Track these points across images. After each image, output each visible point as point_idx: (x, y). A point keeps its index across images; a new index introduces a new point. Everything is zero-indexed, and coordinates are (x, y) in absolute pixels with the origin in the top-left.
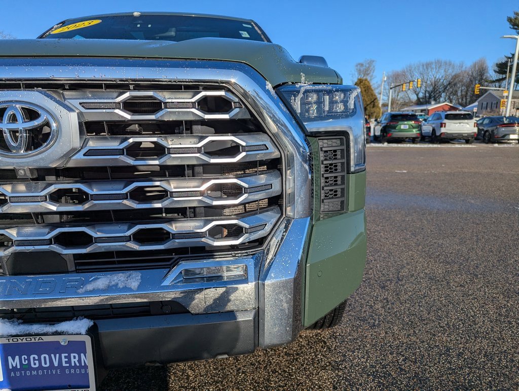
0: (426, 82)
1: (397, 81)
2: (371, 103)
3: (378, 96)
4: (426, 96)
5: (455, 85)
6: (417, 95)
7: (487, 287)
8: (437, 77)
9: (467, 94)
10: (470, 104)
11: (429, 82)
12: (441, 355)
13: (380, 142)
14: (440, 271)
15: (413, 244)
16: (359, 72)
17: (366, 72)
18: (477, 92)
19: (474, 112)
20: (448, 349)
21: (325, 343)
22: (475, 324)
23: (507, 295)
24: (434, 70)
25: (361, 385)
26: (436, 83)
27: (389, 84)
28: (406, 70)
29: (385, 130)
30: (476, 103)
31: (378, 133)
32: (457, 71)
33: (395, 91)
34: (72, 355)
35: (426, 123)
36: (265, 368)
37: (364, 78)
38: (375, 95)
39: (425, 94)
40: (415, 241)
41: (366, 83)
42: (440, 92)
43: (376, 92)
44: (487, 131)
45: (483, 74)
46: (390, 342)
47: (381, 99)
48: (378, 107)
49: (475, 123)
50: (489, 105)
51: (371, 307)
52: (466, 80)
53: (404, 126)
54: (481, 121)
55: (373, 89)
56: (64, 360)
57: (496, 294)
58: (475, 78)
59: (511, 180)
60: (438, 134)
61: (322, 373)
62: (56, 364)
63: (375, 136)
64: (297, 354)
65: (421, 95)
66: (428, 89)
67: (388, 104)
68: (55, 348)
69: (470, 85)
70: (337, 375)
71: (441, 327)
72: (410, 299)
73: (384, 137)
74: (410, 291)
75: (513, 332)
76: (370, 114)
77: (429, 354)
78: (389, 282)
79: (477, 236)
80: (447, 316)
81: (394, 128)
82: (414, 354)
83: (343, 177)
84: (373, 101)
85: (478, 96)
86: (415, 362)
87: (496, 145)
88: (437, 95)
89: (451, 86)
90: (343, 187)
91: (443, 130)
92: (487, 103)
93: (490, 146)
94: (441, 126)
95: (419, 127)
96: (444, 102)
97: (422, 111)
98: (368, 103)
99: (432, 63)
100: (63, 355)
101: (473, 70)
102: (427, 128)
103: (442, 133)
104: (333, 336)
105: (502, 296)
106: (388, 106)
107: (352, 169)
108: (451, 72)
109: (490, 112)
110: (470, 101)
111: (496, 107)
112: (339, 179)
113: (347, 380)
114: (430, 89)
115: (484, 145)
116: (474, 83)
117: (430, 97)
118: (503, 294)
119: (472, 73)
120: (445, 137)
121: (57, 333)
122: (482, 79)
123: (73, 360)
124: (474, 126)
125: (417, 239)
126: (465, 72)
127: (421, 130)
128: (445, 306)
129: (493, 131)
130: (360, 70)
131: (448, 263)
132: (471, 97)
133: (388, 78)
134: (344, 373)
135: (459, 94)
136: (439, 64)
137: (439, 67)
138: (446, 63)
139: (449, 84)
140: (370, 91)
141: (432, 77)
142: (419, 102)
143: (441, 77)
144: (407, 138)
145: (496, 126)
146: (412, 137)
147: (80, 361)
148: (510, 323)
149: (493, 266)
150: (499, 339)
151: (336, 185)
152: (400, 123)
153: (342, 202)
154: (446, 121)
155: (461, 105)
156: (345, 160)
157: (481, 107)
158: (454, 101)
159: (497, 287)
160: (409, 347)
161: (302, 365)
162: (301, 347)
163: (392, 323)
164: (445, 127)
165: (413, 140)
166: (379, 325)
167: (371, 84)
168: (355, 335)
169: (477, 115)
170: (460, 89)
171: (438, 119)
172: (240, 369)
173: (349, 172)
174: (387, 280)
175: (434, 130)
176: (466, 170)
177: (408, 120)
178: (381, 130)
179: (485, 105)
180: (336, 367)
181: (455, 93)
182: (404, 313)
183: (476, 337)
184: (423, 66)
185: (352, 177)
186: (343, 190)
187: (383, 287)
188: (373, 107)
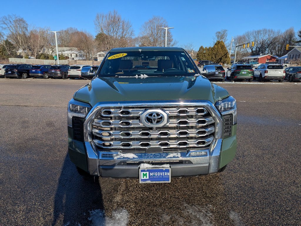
0: (257, 42)
1: (240, 41)
2: (224, 55)
3: (229, 51)
4: (257, 50)
5: (275, 43)
6: (252, 50)
7: (279, 159)
8: (264, 39)
9: (281, 49)
10: (283, 55)
11: (259, 42)
12: (259, 182)
13: (230, 81)
14: (260, 153)
15: (249, 142)
16: (218, 37)
17: (222, 37)
18: (287, 48)
19: (285, 60)
20: (262, 180)
21: (219, 177)
22: (272, 172)
23: (286, 163)
24: (262, 35)
25: (233, 189)
26: (263, 43)
27: (235, 43)
28: (245, 35)
29: (233, 74)
30: (287, 55)
31: (229, 75)
32: (276, 35)
33: (239, 48)
34: (165, 173)
35: (257, 70)
36: (200, 184)
37: (221, 40)
38: (227, 51)
39: (257, 49)
40: (250, 140)
41: (222, 44)
42: (265, 48)
43: (227, 49)
44: (291, 75)
45: (292, 37)
46: (241, 177)
47: (231, 52)
48: (228, 57)
49: (284, 71)
50: (295, 56)
51: (234, 166)
52: (281, 40)
53: (244, 72)
54: (288, 69)
55: (226, 47)
56: (163, 174)
57: (282, 162)
58: (287, 40)
59: (299, 108)
60: (263, 77)
61: (219, 186)
62: (161, 175)
63: (227, 76)
64: (210, 180)
65: (254, 49)
66: (258, 46)
67: (235, 55)
68: (162, 171)
69: (283, 43)
70: (224, 186)
71: (260, 173)
72: (248, 164)
73: (233, 78)
74: (248, 161)
75: (285, 175)
76: (224, 61)
77: (255, 181)
78: (240, 157)
79: (277, 138)
80: (262, 170)
81: (239, 73)
82: (250, 181)
83: (230, 126)
84: (226, 54)
85: (288, 51)
86: (250, 184)
87: (296, 83)
88: (264, 50)
89: (272, 44)
90: (230, 129)
91: (266, 75)
92: (293, 55)
93: (292, 83)
94: (265, 73)
95: (253, 73)
96: (268, 54)
97: (254, 59)
98: (223, 55)
99: (261, 31)
100: (163, 173)
101: (286, 34)
102: (257, 73)
103: (265, 76)
104: (221, 175)
105: (284, 163)
106: (235, 56)
107: (233, 124)
108: (272, 36)
109: (295, 60)
110: (283, 54)
111: (299, 58)
112: (229, 127)
113: (228, 188)
114: (260, 46)
115: (289, 83)
116: (286, 43)
117: (259, 51)
118: (284, 162)
119: (285, 37)
120: (267, 78)
121: (162, 167)
122: (291, 40)
123: (165, 174)
124: (284, 73)
125: (251, 139)
126: (281, 36)
127: (253, 74)
128: (261, 166)
129: (294, 75)
130: (218, 36)
131: (264, 150)
132: (284, 51)
133: (235, 40)
134: (227, 186)
135: (277, 49)
136: (265, 31)
137: (265, 33)
138: (269, 31)
139: (271, 43)
140: (224, 48)
141: (261, 39)
142: (253, 54)
143: (266, 39)
144: (245, 79)
145: (296, 72)
146: (248, 78)
147: (167, 174)
148: (285, 172)
149: (282, 151)
150: (280, 177)
151: (228, 128)
152: (242, 70)
153: (230, 134)
154: (268, 70)
155: (278, 55)
156: (231, 122)
157: (290, 57)
158: (274, 53)
159: (282, 160)
160: (248, 179)
161: (212, 183)
162: (211, 178)
163: (242, 172)
164: (267, 73)
165: (249, 80)
166: (237, 172)
167: (225, 44)
168: (229, 175)
169: (287, 62)
170: (278, 46)
171: (263, 68)
172: (192, 184)
173: (232, 125)
174: (239, 156)
175: (261, 74)
176: (277, 101)
177: (246, 69)
178: (231, 74)
179: (292, 56)
180: (223, 184)
181: (275, 49)
182: (246, 168)
183: (272, 176)
184: (256, 32)
185: (233, 126)
186: (230, 130)
187: (238, 159)
188: (226, 58)
